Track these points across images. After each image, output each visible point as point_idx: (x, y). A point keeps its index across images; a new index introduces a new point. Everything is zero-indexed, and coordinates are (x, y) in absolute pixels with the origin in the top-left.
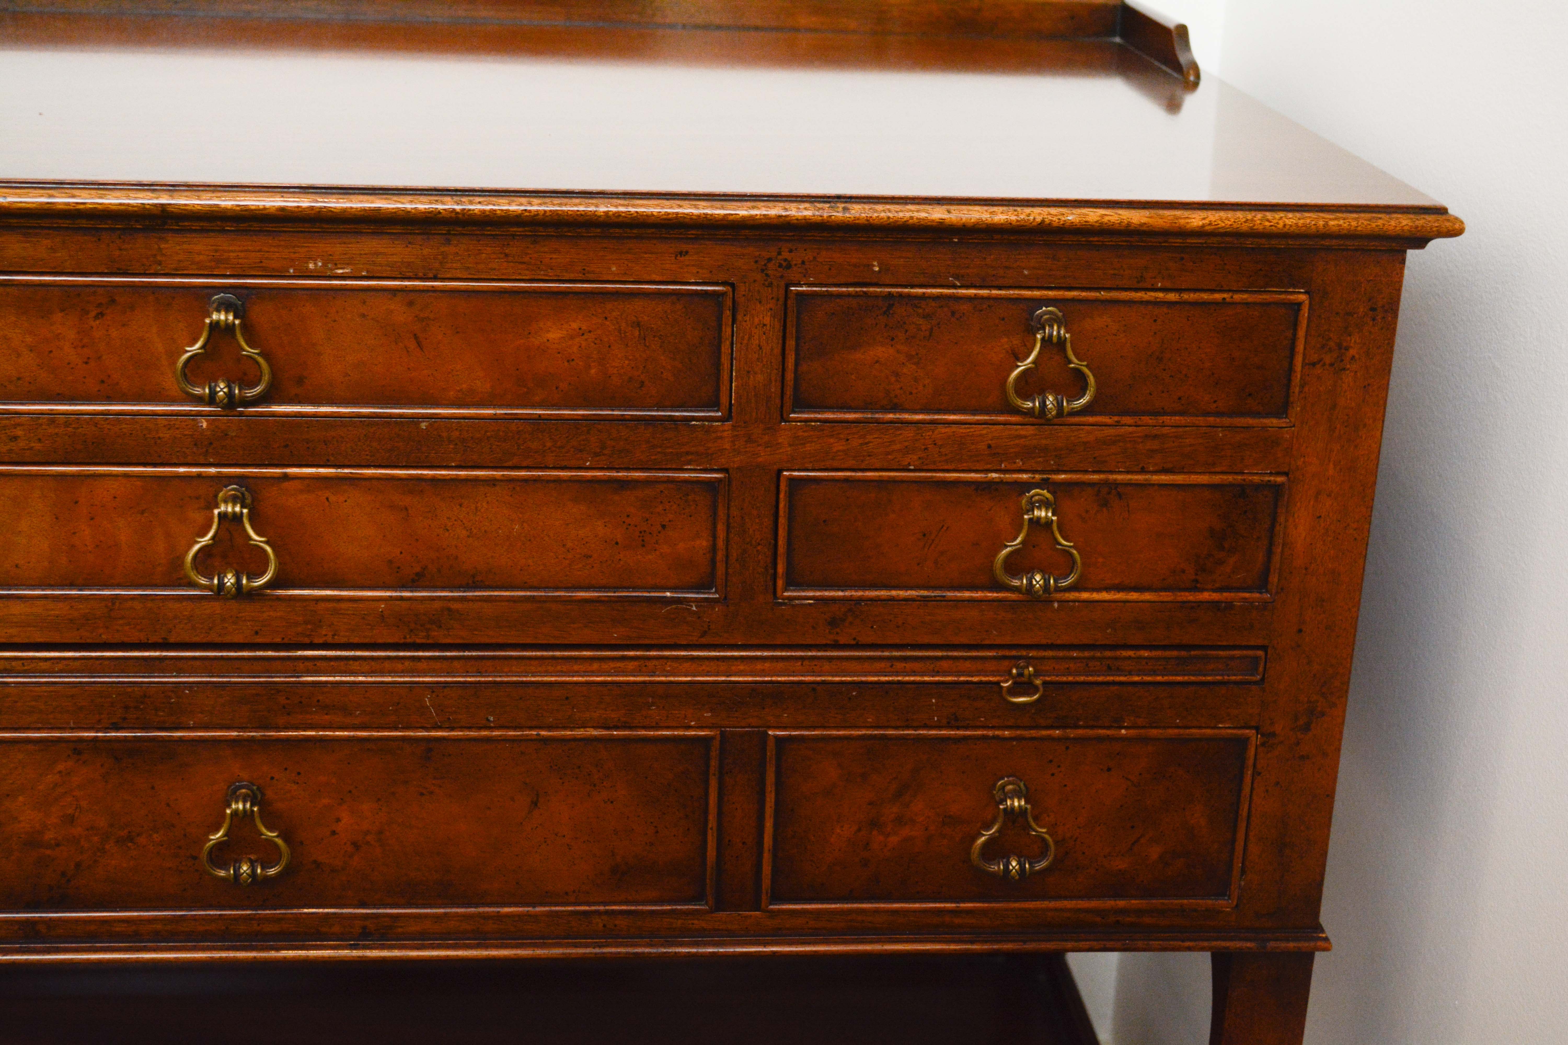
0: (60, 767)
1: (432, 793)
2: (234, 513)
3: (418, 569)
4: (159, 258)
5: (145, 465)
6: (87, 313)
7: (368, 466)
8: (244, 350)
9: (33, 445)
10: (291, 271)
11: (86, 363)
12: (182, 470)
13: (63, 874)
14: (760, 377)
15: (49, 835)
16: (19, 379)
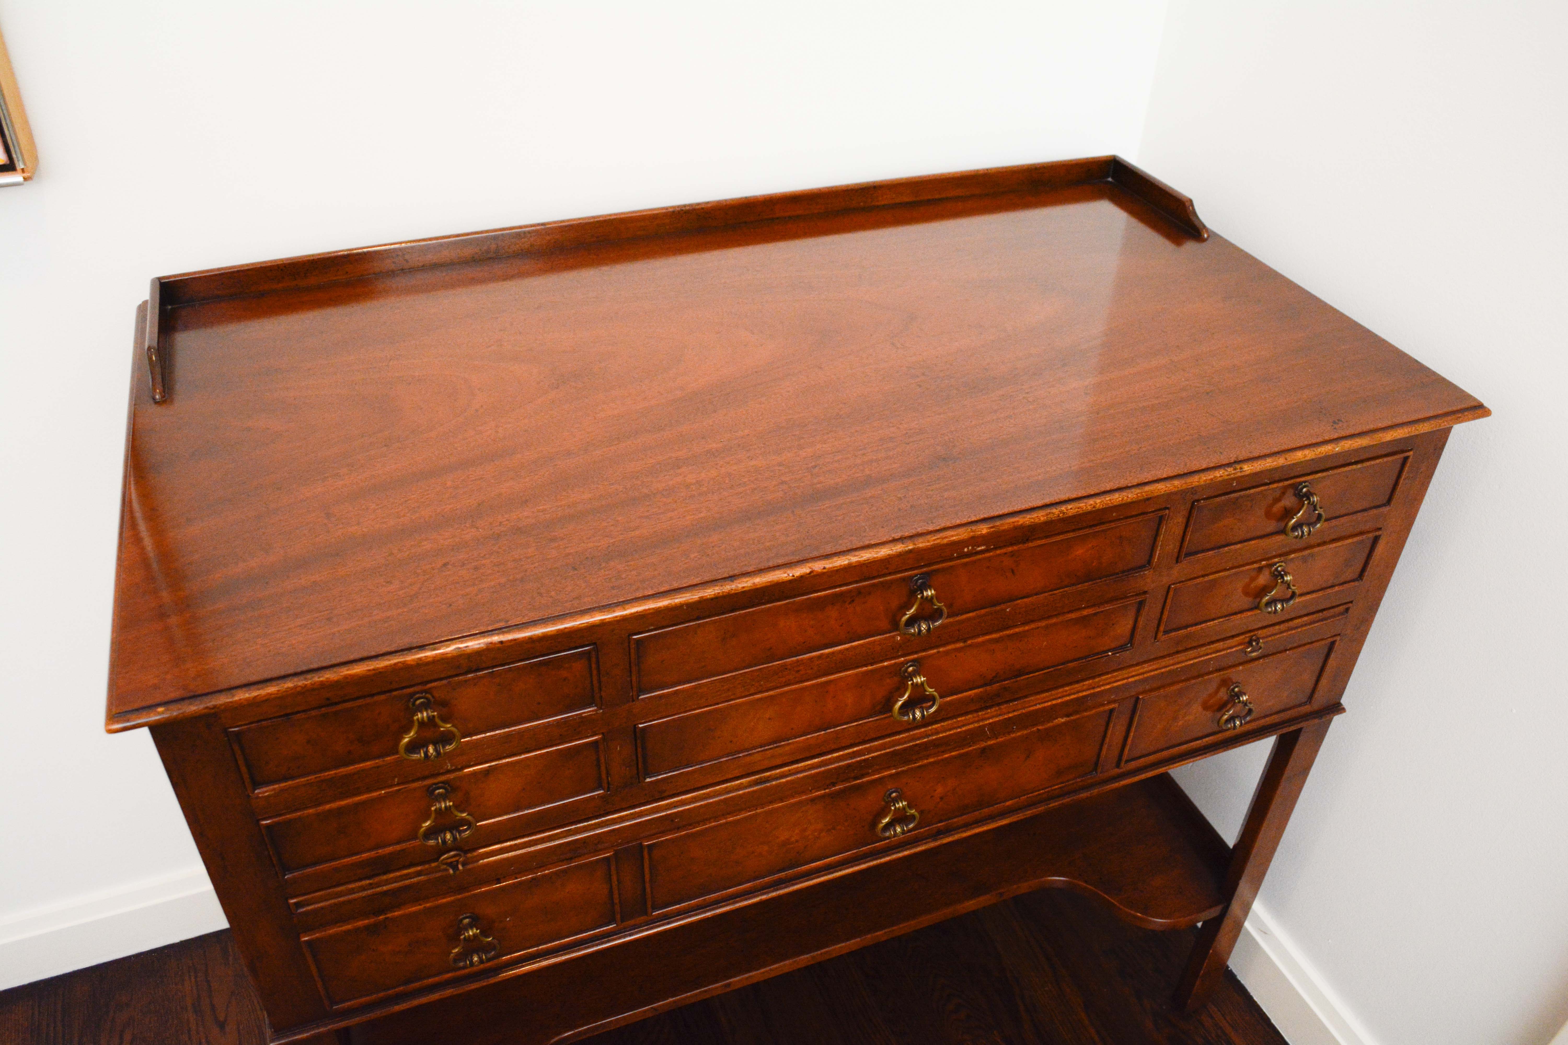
0: (804, 808)
1: (982, 766)
2: (921, 681)
3: (994, 675)
4: (888, 566)
5: (866, 665)
6: (845, 602)
7: (978, 636)
8: (935, 605)
9: (808, 671)
10: (955, 555)
11: (841, 626)
12: (886, 664)
13: (798, 853)
14: (1171, 546)
15: (793, 839)
16: (804, 642)
